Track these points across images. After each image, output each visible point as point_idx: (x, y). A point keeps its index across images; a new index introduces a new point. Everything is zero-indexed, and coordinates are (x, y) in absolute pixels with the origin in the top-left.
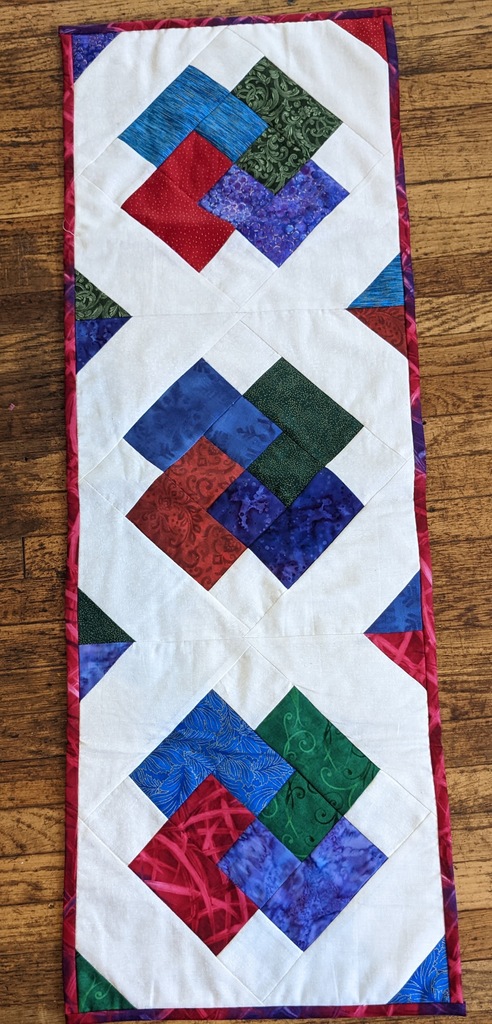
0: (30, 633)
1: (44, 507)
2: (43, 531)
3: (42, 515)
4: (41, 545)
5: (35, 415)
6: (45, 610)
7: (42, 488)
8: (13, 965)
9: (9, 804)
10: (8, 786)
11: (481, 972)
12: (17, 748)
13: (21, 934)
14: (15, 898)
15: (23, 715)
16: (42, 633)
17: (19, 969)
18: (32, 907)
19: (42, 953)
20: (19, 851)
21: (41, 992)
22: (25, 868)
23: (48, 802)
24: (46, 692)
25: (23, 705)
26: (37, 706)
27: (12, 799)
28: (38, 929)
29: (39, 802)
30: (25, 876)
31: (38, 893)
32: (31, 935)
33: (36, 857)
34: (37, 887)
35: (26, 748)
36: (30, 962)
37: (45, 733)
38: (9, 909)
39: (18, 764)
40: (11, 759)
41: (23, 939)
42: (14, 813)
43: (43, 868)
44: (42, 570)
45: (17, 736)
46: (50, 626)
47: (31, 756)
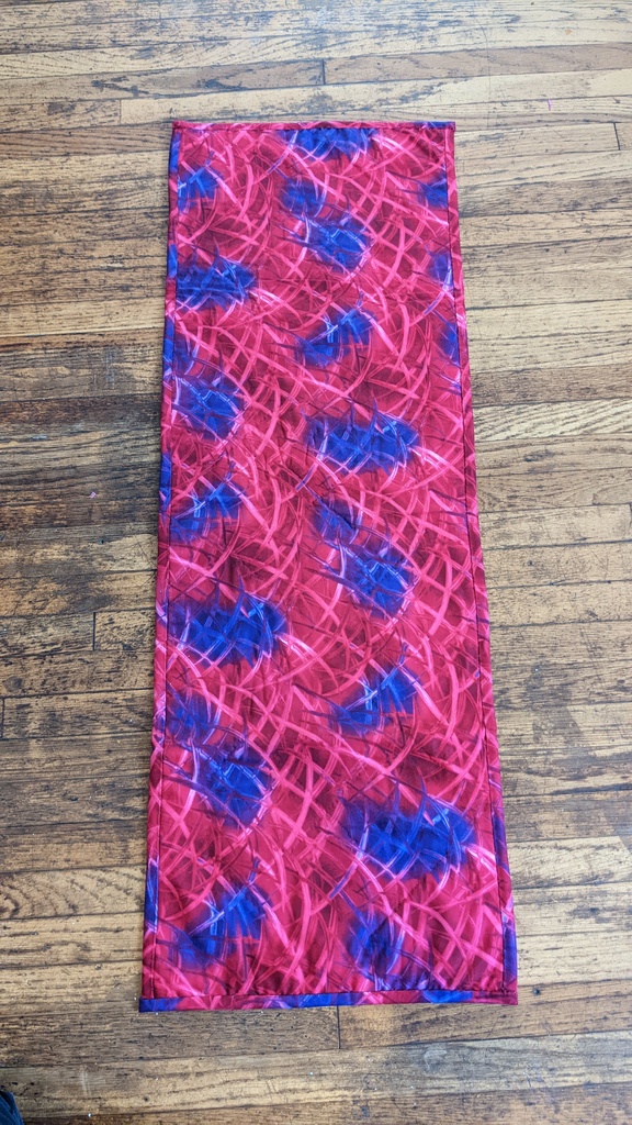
0: (95, 701)
1: (115, 586)
2: (113, 607)
3: (113, 593)
4: (111, 619)
5: (114, 502)
6: (110, 681)
7: (115, 568)
8: (58, 1025)
9: (66, 865)
10: (65, 847)
11: (509, 1051)
12: (75, 811)
13: (68, 995)
14: (64, 958)
15: (82, 780)
16: (106, 702)
17: (64, 1029)
18: (80, 968)
19: (87, 1014)
20: (71, 911)
21: (83, 1054)
22: (76, 928)
23: (100, 864)
24: (106, 758)
25: (83, 769)
26: (96, 771)
27: (68, 861)
28: (84, 990)
29: (93, 864)
30: (75, 936)
31: (87, 954)
32: (77, 996)
33: (86, 918)
34: (86, 948)
35: (84, 811)
36: (74, 1023)
37: (102, 798)
38: (58, 969)
39: (75, 826)
40: (71, 820)
41: (69, 1000)
42: (69, 874)
43: (92, 930)
44: (109, 642)
45: (76, 799)
46: (114, 695)
47: (88, 819)
